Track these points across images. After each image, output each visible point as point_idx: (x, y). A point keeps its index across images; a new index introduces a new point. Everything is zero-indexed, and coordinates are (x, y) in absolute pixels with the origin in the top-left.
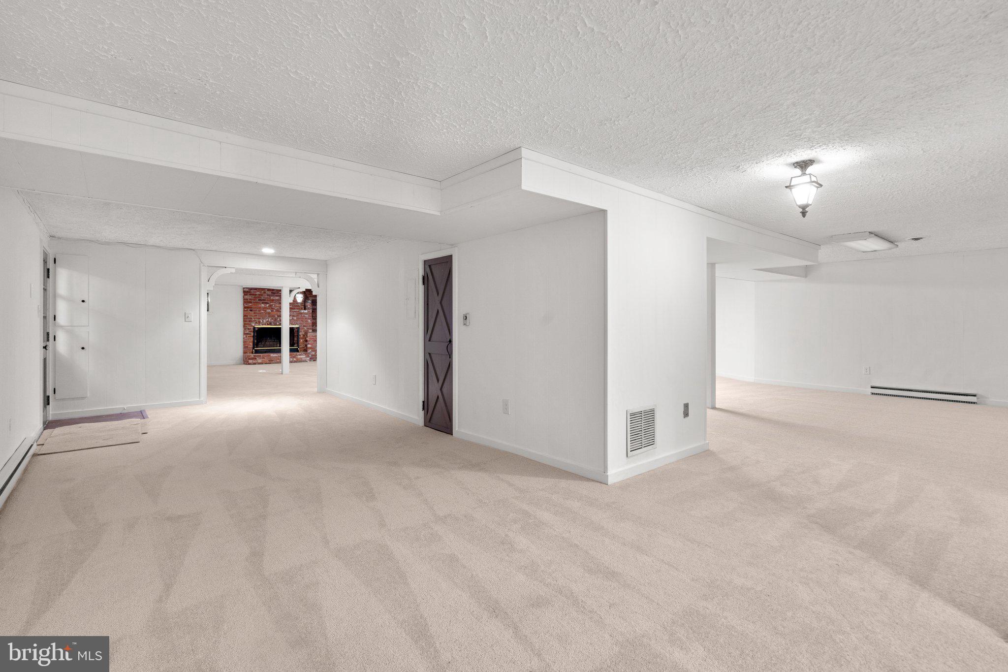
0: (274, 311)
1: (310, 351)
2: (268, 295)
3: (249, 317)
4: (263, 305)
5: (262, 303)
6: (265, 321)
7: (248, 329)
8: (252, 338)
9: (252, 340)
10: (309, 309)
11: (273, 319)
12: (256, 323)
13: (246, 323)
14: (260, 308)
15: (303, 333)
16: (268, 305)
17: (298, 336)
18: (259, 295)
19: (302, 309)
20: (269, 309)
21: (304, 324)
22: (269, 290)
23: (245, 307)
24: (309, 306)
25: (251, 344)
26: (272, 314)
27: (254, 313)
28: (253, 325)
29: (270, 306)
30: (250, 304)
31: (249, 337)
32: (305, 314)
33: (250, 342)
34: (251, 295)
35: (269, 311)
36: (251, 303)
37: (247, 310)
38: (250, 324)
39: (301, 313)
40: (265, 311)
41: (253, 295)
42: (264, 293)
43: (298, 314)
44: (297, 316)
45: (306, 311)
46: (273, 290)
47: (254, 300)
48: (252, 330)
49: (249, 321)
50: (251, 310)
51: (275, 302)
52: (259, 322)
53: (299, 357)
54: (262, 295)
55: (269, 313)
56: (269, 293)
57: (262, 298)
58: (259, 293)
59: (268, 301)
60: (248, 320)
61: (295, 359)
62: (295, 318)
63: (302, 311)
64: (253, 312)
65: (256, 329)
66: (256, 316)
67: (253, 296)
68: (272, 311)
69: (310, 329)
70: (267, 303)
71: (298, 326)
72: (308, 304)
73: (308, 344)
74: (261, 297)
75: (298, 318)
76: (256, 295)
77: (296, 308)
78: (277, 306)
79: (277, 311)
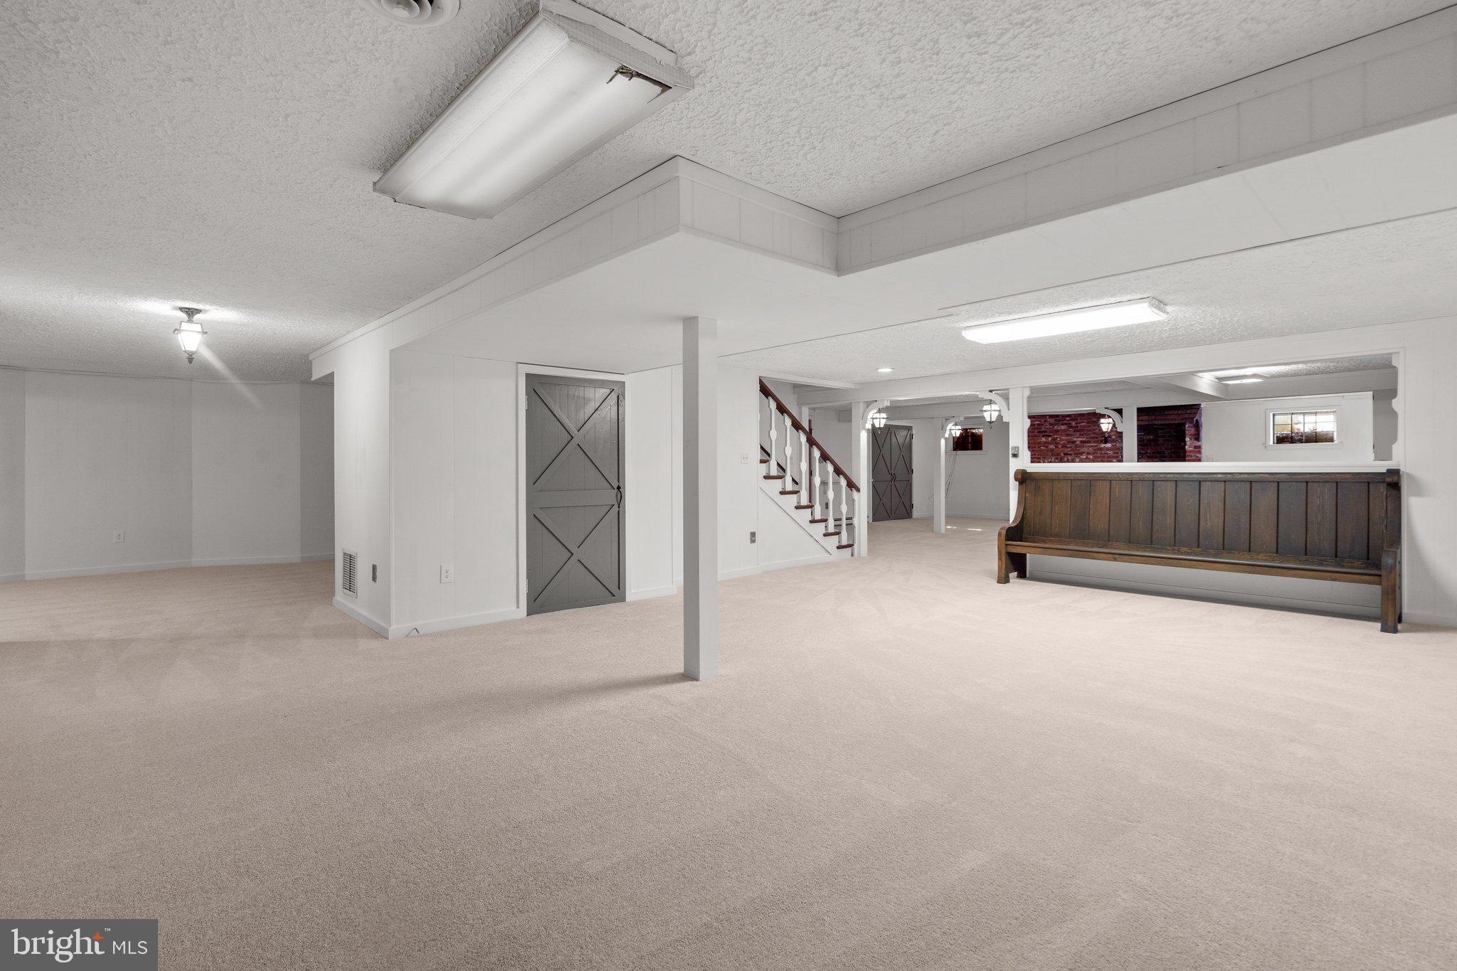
2: (1051, 424)
4: (1043, 439)
5: (1043, 436)
14: (1040, 443)
16: (1050, 439)
18: (1038, 424)
19: (1101, 442)
20: (1052, 444)
22: (1051, 416)
29: (1054, 439)
32: (1108, 449)
35: (1052, 447)
39: (1101, 449)
40: (1047, 447)
42: (1045, 421)
45: (1109, 445)
46: (1057, 416)
54: (1042, 425)
55: (1052, 450)
56: (1052, 421)
57: (1043, 429)
62: (1091, 457)
63: (1103, 445)
68: (1057, 447)
70: (1050, 436)
74: (1041, 428)
78: (1063, 440)
79: (1064, 446)
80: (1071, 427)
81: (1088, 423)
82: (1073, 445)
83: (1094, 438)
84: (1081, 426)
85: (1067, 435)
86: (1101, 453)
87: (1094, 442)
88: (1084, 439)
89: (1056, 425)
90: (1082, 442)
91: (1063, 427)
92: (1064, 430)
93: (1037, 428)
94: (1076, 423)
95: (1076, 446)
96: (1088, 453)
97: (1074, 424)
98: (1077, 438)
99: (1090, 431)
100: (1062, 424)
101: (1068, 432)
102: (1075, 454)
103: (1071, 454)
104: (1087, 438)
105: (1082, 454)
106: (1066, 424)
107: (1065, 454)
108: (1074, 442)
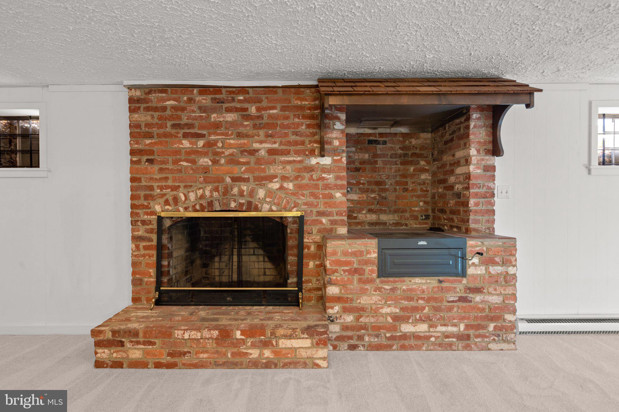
0: (223, 161)
1: (335, 310)
2: (202, 109)
3: (144, 183)
4: (186, 144)
5: (185, 136)
6: (192, 196)
7: (144, 222)
8: (154, 252)
9: (154, 258)
10: (335, 152)
11: (216, 189)
12: (167, 202)
13: (136, 202)
14: (177, 152)
15: (318, 238)
16: (201, 143)
17: (301, 246)
18: (173, 108)
19: (312, 153)
20: (205, 154)
21: (322, 208)
22: (204, 89)
23: (133, 152)
24: (336, 143)
25: (153, 271)
26: (215, 171)
27: (161, 170)
28: (158, 208)
29: (210, 144)
30: (148, 141)
31: (145, 248)
32: (325, 169)
33: (148, 265)
34: (147, 109)
35: (205, 161)
36: (149, 136)
37: (139, 162)
38: (147, 207)
39: (311, 169)
40: (194, 162)
41: (156, 109)
43: (299, 170)
44: (297, 178)
45: (327, 161)
46: (217, 89)
47: (160, 126)
48: (155, 226)
49: (146, 197)
50: (150, 161)
51: (223, 130)
52: (176, 200)
53: (284, 343)
54: (183, 109)
55: (206, 170)
56: (205, 100)
57: (185, 120)
58: (172, 102)
59: (202, 127)
60: (142, 193)
61: (267, 353)
62: (290, 186)
63: (314, 161)
64: (156, 167)
65: (167, 223)
66: (166, 179)
67: (156, 114)
68: (215, 162)
69: (342, 223)
70: (202, 136)
71: (299, 214)
72: (334, 135)
73: (331, 283)
74: (180, 118)
75: (299, 187)
76: (164, 109)
77: (292, 148)
78: (230, 146)
79: (232, 161)
80: (248, 117)
81: (283, 109)
82: (252, 159)
83: (296, 143)
84: (270, 116)
85: (240, 135)
86: (311, 178)
87: (297, 153)
88: (276, 146)
89: (214, 110)
90: (271, 152)
91: (230, 117)
92: (232, 124)
93: (171, 118)
94: (258, 109)
95: (259, 161)
96: (284, 178)
97: (253, 110)
98: (261, 142)
99: (287, 127)
100: (229, 110)
101: (241, 130)
102: (256, 179)
103: (246, 180)
104: (281, 143)
105: (270, 178)
106: (237, 110)
107: (234, 179)
108: (253, 152)
